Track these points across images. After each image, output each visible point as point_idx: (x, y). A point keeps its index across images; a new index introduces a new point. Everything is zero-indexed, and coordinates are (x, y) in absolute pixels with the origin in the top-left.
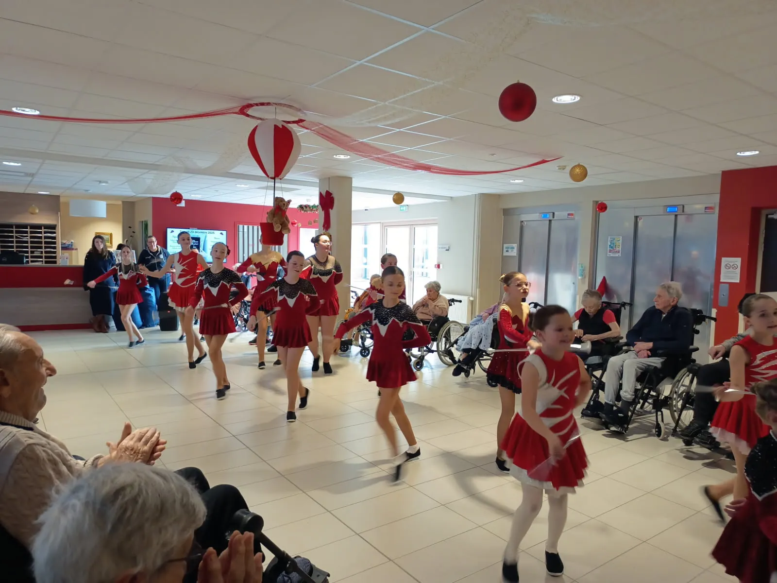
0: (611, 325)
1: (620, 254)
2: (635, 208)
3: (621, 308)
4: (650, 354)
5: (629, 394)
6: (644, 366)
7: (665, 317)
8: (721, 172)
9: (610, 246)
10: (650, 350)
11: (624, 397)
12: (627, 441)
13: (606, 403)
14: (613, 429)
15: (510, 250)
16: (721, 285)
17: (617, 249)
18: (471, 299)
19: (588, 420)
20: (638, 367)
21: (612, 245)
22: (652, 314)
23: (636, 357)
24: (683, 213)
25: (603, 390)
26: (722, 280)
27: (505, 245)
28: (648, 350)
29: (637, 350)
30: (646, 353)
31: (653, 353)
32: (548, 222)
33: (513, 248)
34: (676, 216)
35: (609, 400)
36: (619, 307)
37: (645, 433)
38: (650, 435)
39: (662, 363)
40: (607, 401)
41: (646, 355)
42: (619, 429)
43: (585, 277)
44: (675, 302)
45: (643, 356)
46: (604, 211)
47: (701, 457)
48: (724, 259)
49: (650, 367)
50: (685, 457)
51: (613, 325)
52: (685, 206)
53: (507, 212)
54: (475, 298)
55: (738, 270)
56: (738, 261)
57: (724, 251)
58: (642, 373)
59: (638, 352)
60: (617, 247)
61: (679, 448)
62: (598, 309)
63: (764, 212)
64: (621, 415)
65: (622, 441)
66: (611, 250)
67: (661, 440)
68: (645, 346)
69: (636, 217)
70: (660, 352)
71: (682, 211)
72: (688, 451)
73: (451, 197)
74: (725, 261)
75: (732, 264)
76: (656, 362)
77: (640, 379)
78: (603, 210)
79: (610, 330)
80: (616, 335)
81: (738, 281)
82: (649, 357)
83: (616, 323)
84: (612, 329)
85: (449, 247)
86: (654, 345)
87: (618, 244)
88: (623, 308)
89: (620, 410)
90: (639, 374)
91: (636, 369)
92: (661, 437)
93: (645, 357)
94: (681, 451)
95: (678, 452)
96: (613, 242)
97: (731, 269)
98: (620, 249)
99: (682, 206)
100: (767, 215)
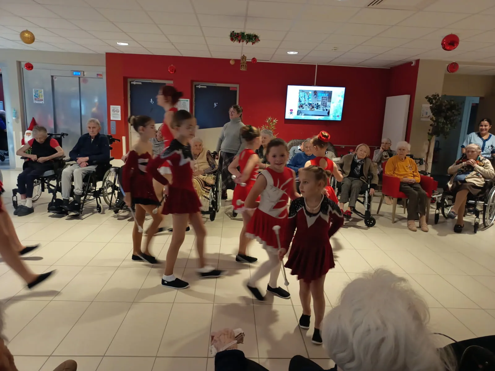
0: (56, 148)
1: (43, 102)
2: (51, 70)
3: (61, 137)
4: (88, 164)
5: (80, 190)
6: (86, 172)
7: (93, 141)
8: (105, 53)
9: (35, 95)
10: (87, 162)
11: (77, 193)
12: (83, 219)
13: (64, 199)
14: (72, 214)
16: (111, 122)
17: (41, 98)
19: (53, 212)
20: (83, 173)
21: (36, 95)
22: (85, 139)
23: (79, 167)
24: (83, 77)
25: (60, 191)
26: (112, 119)
28: (86, 162)
29: (80, 163)
30: (85, 164)
31: (90, 163)
34: (79, 78)
35: (66, 197)
36: (60, 137)
37: (90, 213)
38: (94, 213)
39: (96, 168)
40: (64, 198)
41: (85, 165)
42: (77, 213)
43: (18, 118)
45: (84, 166)
46: (31, 70)
47: (126, 217)
49: (91, 172)
50: (118, 219)
51: (58, 148)
52: (85, 72)
55: (120, 113)
56: (119, 108)
57: (111, 101)
58: (85, 176)
59: (80, 164)
60: (40, 96)
61: (113, 216)
62: (45, 139)
63: (129, 80)
64: (77, 204)
65: (80, 220)
66: (36, 99)
67: (101, 214)
68: (83, 160)
69: (52, 77)
70: (95, 162)
71: (83, 75)
72: (118, 216)
74: (112, 107)
75: (116, 109)
76: (93, 168)
77: (85, 180)
78: (31, 68)
79: (56, 152)
80: (61, 155)
81: (120, 119)
82: (87, 166)
83: (59, 146)
84: (58, 151)
86: (89, 158)
87: (40, 95)
88: (62, 137)
89: (75, 201)
90: (84, 177)
91: (82, 174)
92: (101, 213)
93: (85, 166)
94: (114, 217)
95: (113, 218)
96: (36, 93)
97: (116, 112)
98: (43, 98)
99: (83, 72)
100: (130, 82)
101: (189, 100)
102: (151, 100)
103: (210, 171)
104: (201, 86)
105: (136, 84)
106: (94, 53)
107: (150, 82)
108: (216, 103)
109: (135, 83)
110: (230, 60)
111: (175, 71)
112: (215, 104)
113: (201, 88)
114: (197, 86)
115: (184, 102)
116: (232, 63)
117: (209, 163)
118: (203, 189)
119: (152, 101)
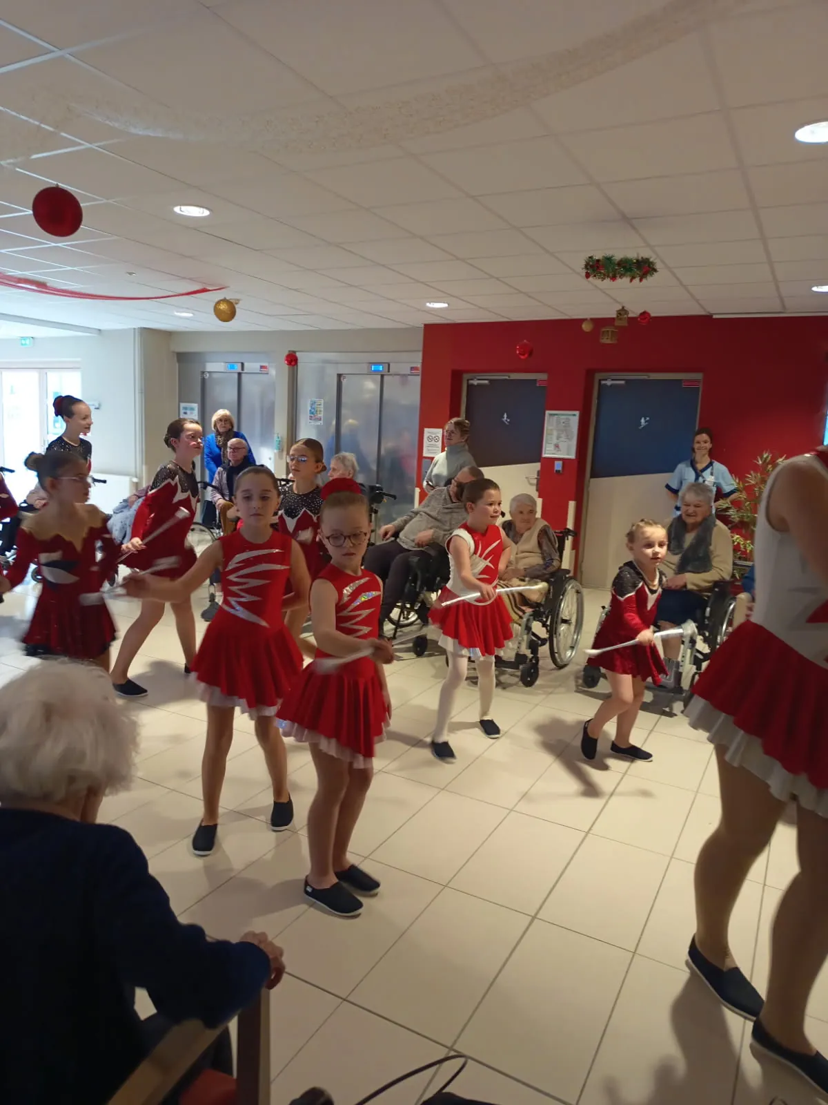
1: (322, 422)
2: (338, 363)
8: (423, 326)
9: (310, 411)
15: (188, 412)
16: (424, 460)
17: (319, 416)
18: (135, 480)
21: (313, 410)
24: (389, 373)
26: (425, 454)
27: (182, 405)
32: (236, 376)
33: (192, 409)
34: (382, 376)
43: (282, 450)
44: (351, 476)
48: (426, 430)
52: (391, 365)
53: (182, 357)
54: (141, 478)
57: (428, 419)
60: (318, 413)
63: (466, 376)
66: (311, 417)
69: (339, 376)
71: (387, 370)
73: (100, 330)
74: (427, 431)
75: (433, 436)
78: (294, 363)
85: (100, 405)
87: (318, 409)
96: (313, 406)
97: (433, 442)
98: (321, 415)
99: (387, 365)
100: (468, 380)
101: (577, 413)
102: (505, 416)
103: (540, 573)
104: (613, 380)
105: (479, 385)
106: (404, 326)
107: (506, 380)
108: (645, 419)
109: (475, 382)
110: (581, 321)
111: (530, 354)
112: (643, 420)
113: (611, 385)
114: (603, 382)
115: (567, 419)
116: (586, 327)
117: (542, 553)
118: (516, 610)
119: (507, 418)
